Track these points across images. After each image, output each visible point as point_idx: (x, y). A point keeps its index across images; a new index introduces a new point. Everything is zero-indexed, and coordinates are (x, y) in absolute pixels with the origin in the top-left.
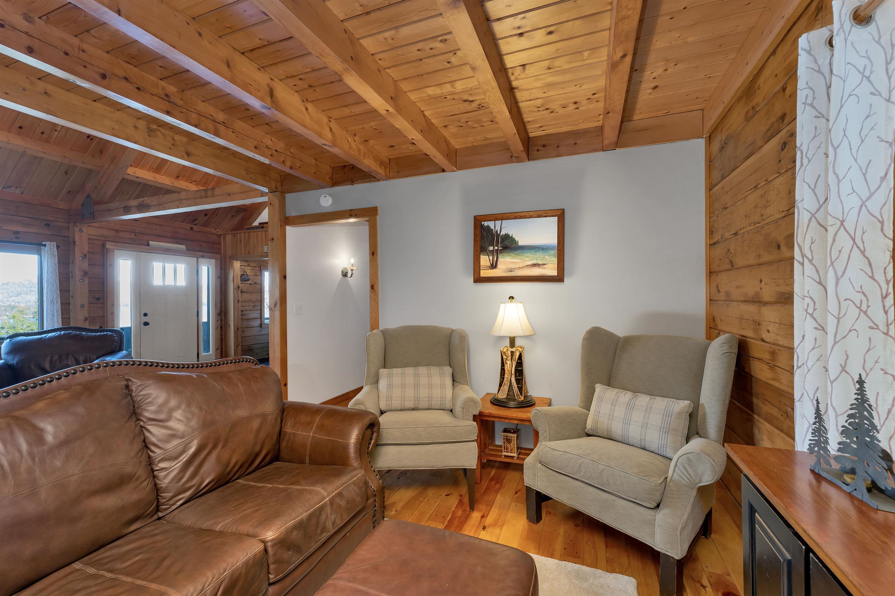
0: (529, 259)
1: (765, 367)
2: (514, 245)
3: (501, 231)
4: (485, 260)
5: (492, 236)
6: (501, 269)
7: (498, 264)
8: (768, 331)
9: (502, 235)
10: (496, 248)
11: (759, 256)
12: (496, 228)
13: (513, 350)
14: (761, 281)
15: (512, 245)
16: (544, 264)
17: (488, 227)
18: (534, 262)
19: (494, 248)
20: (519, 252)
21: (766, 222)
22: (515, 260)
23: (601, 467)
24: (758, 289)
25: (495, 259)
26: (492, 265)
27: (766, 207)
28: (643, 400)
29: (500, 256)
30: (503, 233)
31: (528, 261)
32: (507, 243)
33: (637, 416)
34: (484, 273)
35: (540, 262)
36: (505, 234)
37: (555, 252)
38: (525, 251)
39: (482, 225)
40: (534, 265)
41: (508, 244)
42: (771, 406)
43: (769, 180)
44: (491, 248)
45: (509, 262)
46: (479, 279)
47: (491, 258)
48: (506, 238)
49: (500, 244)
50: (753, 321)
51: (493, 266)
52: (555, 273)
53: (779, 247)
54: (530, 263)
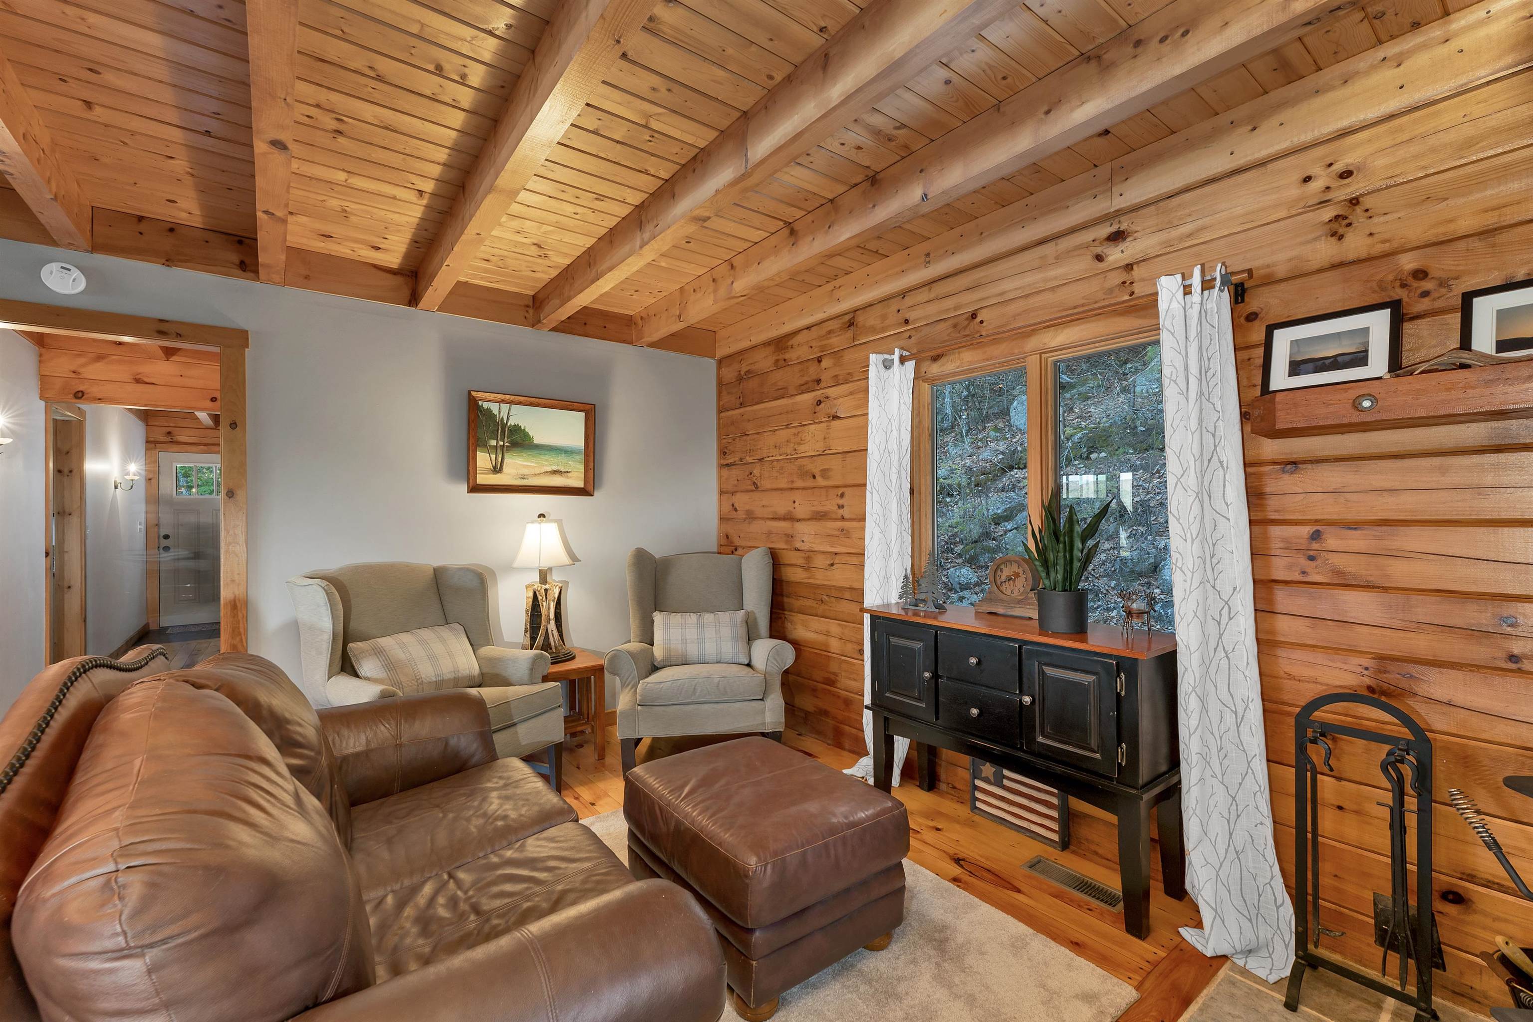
0: (549, 463)
1: (799, 570)
2: (527, 442)
3: (508, 419)
4: (483, 459)
5: (494, 425)
6: (509, 474)
7: (504, 467)
8: (803, 541)
9: (511, 425)
10: (501, 443)
11: (793, 482)
12: (502, 414)
13: (547, 586)
14: (794, 502)
15: (524, 441)
16: (568, 472)
17: (489, 411)
18: (555, 468)
19: (497, 442)
20: (535, 452)
21: (799, 456)
22: (529, 464)
23: (716, 681)
24: (791, 509)
25: (500, 459)
26: (495, 467)
27: (799, 444)
28: (708, 617)
29: (506, 456)
30: (511, 422)
31: (546, 465)
32: (516, 437)
33: (710, 633)
34: (482, 479)
35: (563, 469)
36: (515, 425)
37: (582, 457)
38: (542, 452)
39: (478, 405)
40: (555, 472)
41: (519, 440)
42: (805, 599)
43: (803, 423)
44: (493, 443)
45: (521, 465)
46: (476, 488)
47: (493, 457)
48: (515, 431)
49: (508, 438)
50: (785, 534)
51: (497, 469)
52: (581, 484)
53: (814, 477)
54: (549, 469)
